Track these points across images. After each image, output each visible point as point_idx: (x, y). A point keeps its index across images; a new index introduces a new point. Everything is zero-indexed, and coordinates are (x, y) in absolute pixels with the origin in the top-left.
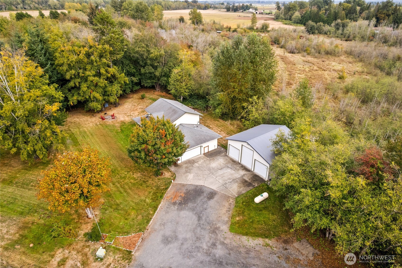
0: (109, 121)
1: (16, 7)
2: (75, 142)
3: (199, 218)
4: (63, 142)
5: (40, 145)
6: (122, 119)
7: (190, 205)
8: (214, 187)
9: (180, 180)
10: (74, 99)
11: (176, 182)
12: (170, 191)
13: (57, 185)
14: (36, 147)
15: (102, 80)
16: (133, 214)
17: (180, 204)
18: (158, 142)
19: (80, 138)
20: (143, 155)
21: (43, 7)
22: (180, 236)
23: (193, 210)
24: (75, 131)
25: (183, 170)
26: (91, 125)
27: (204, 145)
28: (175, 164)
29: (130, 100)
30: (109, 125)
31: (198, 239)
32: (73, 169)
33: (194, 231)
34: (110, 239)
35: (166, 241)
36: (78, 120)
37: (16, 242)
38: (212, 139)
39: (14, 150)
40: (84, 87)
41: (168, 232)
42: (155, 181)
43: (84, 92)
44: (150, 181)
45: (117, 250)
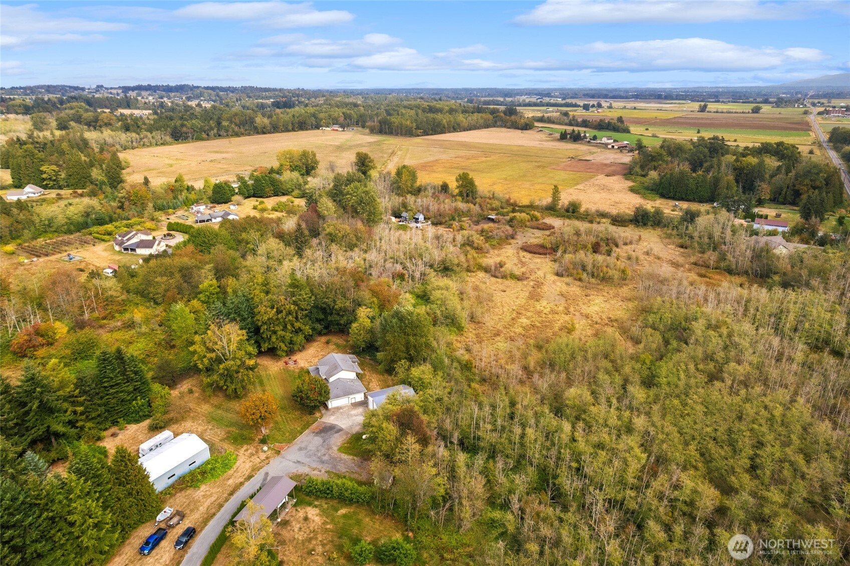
0: (291, 365)
1: (208, 135)
2: (261, 383)
3: (324, 442)
4: (253, 384)
5: (240, 385)
6: (302, 365)
7: (323, 434)
8: (343, 427)
9: (323, 420)
10: (265, 346)
11: (321, 420)
12: (315, 425)
13: (249, 410)
14: (237, 387)
15: (288, 334)
16: (287, 434)
17: (317, 433)
18: (309, 392)
19: (265, 381)
20: (299, 399)
21: (246, 130)
22: (309, 448)
23: (322, 437)
24: (263, 373)
25: (329, 413)
26: (276, 369)
27: (351, 396)
28: (326, 407)
29: (315, 344)
30: (290, 371)
31: (318, 451)
32: (258, 403)
33: (317, 447)
34: (271, 444)
35: (300, 449)
36: (266, 363)
37: (225, 439)
38: (359, 392)
39: (225, 387)
40: (274, 339)
41: (303, 445)
42: (307, 418)
43: (273, 343)
44: (305, 418)
45: (273, 449)
